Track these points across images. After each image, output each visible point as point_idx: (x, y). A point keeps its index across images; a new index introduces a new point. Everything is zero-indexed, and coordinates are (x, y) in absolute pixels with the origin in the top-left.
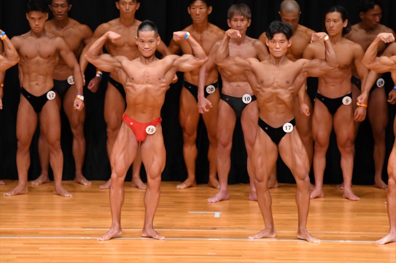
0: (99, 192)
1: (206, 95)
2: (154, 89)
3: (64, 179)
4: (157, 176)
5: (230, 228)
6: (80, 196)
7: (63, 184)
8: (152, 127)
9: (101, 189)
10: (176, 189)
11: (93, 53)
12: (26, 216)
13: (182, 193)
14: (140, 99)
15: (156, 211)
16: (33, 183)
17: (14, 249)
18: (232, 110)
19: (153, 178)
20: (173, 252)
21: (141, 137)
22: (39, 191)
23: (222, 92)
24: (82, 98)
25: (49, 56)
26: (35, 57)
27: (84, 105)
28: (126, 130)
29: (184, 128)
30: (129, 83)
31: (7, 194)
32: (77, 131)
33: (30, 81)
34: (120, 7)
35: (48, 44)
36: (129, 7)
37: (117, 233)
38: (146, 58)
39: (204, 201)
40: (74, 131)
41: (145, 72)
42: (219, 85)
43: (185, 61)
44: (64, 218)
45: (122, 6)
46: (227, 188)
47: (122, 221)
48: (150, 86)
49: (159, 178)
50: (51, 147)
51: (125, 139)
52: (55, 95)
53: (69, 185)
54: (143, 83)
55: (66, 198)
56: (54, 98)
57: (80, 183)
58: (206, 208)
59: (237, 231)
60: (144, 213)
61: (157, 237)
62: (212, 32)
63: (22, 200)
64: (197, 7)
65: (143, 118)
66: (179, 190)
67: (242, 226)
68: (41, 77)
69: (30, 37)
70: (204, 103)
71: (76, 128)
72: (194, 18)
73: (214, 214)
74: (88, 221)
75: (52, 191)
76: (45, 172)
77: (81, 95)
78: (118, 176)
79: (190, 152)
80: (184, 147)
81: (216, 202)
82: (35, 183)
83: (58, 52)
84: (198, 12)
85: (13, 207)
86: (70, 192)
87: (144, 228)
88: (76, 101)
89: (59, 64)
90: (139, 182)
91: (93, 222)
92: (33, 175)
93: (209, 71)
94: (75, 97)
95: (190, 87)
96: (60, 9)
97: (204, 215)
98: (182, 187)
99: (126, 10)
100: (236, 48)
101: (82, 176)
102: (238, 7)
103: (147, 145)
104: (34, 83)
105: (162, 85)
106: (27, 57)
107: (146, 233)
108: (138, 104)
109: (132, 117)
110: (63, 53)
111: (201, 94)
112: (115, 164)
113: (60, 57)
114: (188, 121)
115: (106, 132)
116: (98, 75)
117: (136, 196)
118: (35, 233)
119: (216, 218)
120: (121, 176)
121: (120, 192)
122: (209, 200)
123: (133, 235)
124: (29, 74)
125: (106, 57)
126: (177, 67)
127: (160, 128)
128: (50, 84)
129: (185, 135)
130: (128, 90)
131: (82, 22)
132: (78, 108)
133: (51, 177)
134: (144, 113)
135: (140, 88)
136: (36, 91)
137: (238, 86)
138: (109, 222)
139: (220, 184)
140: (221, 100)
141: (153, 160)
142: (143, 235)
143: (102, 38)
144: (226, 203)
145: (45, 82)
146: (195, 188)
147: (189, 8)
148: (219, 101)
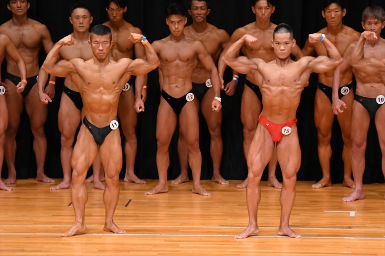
0: (236, 191)
1: (341, 96)
2: (289, 91)
3: (202, 178)
4: (292, 176)
5: (365, 227)
6: (218, 195)
7: (201, 184)
8: (287, 128)
9: (238, 188)
10: (311, 188)
11: (231, 56)
12: (167, 215)
13: (317, 192)
14: (276, 101)
15: (292, 209)
16: (173, 182)
17: (155, 246)
18: (366, 110)
19: (289, 178)
20: (308, 250)
21: (277, 137)
22: (178, 190)
23: (356, 93)
24: (219, 99)
25: (188, 60)
26: (175, 60)
27: (221, 106)
28: (262, 131)
29: (319, 129)
30: (265, 85)
31: (148, 193)
32: (215, 133)
33: (170, 84)
34: (256, 12)
35: (186, 48)
36: (265, 12)
37: (254, 231)
38: (282, 60)
39: (339, 200)
40: (212, 133)
41: (280, 75)
42: (353, 86)
43: (321, 62)
44: (203, 216)
45: (258, 11)
46: (362, 188)
47: (258, 220)
48: (286, 88)
49: (294, 178)
50: (189, 147)
51: (262, 140)
52: (193, 97)
53: (207, 184)
54: (278, 86)
55: (204, 197)
56: (192, 99)
57: (217, 182)
58: (341, 208)
59: (373, 230)
60: (280, 212)
61: (293, 235)
62: (346, 34)
63: (163, 199)
64: (332, 10)
65: (278, 120)
66: (314, 190)
67: (378, 225)
68: (180, 80)
69: (169, 42)
70: (338, 104)
71: (214, 130)
72: (329, 21)
73: (350, 213)
74: (226, 220)
75: (191, 190)
76: (184, 172)
77: (219, 97)
78: (255, 176)
79: (325, 153)
80: (319, 146)
81: (351, 201)
82: (175, 183)
83: (196, 55)
84: (333, 16)
85: (154, 205)
86: (208, 191)
87: (280, 227)
88: (213, 103)
89: (197, 67)
90: (275, 181)
91: (230, 220)
92: (172, 174)
93: (343, 73)
94: (213, 99)
95: (325, 89)
96: (199, 11)
97: (340, 214)
98: (317, 186)
99: (262, 15)
100: (370, 49)
101: (220, 176)
102: (372, 9)
103: (282, 145)
104: (174, 86)
105: (298, 86)
106: (167, 60)
107: (283, 231)
108: (274, 106)
109: (268, 119)
110: (201, 56)
111: (336, 95)
112: (252, 164)
113: (199, 60)
114: (323, 122)
115: (243, 133)
116: (234, 79)
117: (272, 195)
118: (176, 231)
119: (352, 217)
120: (258, 176)
121: (257, 191)
122: (344, 199)
123: (269, 233)
124: (169, 77)
125: (243, 59)
126: (312, 68)
127: (296, 129)
128: (189, 87)
129: (320, 136)
130: (264, 92)
131: (219, 27)
132: (216, 109)
133: (190, 177)
134: (280, 114)
135: (275, 89)
136: (176, 93)
137: (372, 87)
138: (246, 221)
139: (355, 185)
140: (355, 101)
141: (288, 160)
142: (280, 233)
143: (240, 41)
144: (361, 203)
145: (184, 85)
146: (330, 188)
147: (323, 12)
148: (353, 102)
